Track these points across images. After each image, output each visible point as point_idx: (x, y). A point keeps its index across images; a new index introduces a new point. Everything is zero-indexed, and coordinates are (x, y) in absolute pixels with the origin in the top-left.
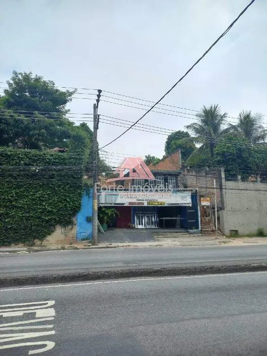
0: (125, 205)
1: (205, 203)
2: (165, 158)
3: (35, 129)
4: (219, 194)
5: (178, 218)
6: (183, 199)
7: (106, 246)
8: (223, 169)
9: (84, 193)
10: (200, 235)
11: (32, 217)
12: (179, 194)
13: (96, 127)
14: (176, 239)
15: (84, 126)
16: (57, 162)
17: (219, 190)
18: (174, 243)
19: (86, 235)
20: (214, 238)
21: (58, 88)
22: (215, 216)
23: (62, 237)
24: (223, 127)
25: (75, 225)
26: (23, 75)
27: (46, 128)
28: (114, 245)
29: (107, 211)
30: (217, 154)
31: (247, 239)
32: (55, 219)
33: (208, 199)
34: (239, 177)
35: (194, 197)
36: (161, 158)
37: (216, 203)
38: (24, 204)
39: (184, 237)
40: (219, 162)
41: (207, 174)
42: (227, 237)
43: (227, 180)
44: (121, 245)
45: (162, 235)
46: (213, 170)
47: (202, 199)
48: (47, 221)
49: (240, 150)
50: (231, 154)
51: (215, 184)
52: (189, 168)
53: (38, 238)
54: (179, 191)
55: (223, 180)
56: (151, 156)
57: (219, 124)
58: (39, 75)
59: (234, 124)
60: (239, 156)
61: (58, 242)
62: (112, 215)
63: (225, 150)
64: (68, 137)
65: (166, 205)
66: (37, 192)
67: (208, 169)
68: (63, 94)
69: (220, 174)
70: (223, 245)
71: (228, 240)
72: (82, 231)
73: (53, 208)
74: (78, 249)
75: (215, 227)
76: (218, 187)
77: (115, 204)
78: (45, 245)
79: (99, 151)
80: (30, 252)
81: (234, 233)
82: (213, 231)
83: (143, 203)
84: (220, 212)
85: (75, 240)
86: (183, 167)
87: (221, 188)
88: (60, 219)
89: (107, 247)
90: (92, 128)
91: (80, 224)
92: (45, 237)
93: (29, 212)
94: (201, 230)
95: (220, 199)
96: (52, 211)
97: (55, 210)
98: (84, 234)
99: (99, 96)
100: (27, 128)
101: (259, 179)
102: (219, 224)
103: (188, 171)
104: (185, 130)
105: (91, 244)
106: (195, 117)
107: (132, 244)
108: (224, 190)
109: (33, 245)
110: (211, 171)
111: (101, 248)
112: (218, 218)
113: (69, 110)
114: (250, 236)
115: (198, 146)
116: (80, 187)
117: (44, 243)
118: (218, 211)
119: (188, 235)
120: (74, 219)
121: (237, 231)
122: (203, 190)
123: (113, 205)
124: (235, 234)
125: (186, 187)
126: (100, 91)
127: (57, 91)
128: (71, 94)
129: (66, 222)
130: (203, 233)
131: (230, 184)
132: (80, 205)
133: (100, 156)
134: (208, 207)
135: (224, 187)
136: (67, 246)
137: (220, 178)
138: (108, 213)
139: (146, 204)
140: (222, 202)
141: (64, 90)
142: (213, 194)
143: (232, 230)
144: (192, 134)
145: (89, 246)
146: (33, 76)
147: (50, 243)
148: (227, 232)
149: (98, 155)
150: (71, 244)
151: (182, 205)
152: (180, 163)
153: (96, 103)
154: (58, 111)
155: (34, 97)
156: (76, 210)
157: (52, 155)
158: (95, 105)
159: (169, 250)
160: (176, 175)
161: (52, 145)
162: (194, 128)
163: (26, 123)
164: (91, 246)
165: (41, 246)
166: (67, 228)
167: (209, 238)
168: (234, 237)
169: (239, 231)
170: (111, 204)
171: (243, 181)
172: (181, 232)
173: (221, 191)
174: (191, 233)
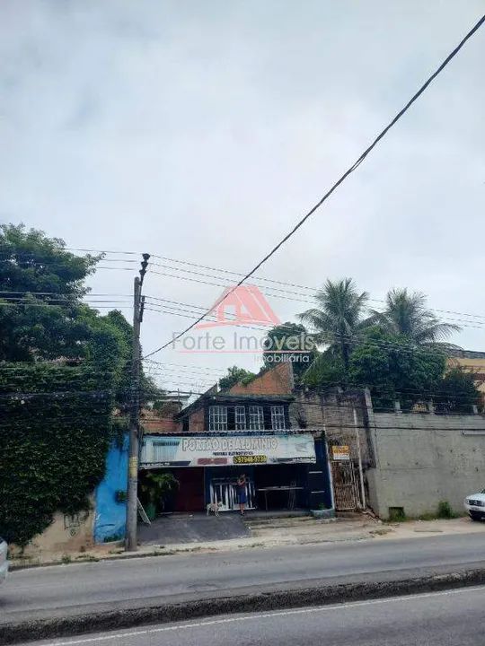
0: (190, 465)
1: (340, 455)
2: (263, 371)
3: (23, 323)
4: (364, 437)
5: (292, 488)
6: (297, 449)
7: (153, 551)
8: (367, 391)
9: (113, 444)
10: (334, 519)
12: (292, 439)
13: (138, 319)
15: (116, 316)
16: (63, 385)
17: (363, 431)
18: (287, 538)
19: (109, 530)
20: (360, 524)
21: (71, 252)
22: (359, 481)
23: (66, 536)
24: (363, 316)
25: (93, 509)
26: (9, 228)
27: (45, 321)
28: (168, 548)
29: (156, 480)
30: (356, 363)
31: (420, 524)
32: (53, 499)
33: (346, 448)
34: (398, 405)
35: (320, 445)
36: (257, 372)
37: (360, 456)
39: (303, 525)
40: (360, 379)
41: (339, 400)
42: (384, 521)
43: (375, 411)
44: (184, 548)
45: (262, 523)
46: (350, 393)
47: (334, 448)
48: (36, 505)
49: (392, 355)
50: (380, 363)
51: (355, 418)
52: (307, 389)
53: (16, 541)
54: (291, 433)
55: (370, 412)
56: (239, 368)
57: (355, 311)
58: (37, 229)
59: (380, 311)
61: (57, 547)
62: (165, 486)
63: (369, 356)
64: (86, 336)
65: (269, 462)
66: (20, 444)
67: (340, 391)
68: (81, 261)
69: (363, 401)
70: (378, 538)
71: (386, 527)
72: (106, 521)
73: (49, 476)
74: (97, 561)
75: (362, 503)
76: (362, 424)
77: (172, 463)
78: (30, 554)
79: (143, 362)
81: (397, 512)
82: (358, 511)
83: (225, 460)
84: (369, 473)
85: (92, 541)
86: (298, 388)
87: (366, 426)
88: (63, 498)
89: (156, 554)
90: (130, 320)
91: (104, 506)
92: (30, 537)
94: (336, 510)
95: (365, 446)
96: (46, 483)
97: (52, 482)
98: (109, 528)
99: (145, 264)
100: (9, 322)
101: (432, 408)
102: (367, 496)
103: (307, 395)
104: (298, 322)
105: (123, 549)
106: (314, 300)
107: (206, 545)
108: (373, 431)
110: (347, 393)
111: (144, 555)
112: (366, 484)
113: (90, 289)
114: (425, 517)
115: (322, 349)
116: (105, 432)
117: (29, 550)
118: (364, 471)
119: (312, 522)
120: (91, 498)
121: (401, 509)
122: (337, 430)
123: (168, 466)
124: (398, 515)
125: (303, 424)
126: (146, 257)
127: (69, 255)
128: (93, 261)
129: (76, 504)
130: (341, 515)
131: (383, 419)
132: (103, 466)
133: (145, 370)
134: (346, 463)
135: (371, 424)
136: (74, 555)
137: (364, 408)
138: (157, 483)
139: (230, 462)
140: (371, 453)
141: (81, 255)
142: (353, 437)
143: (392, 508)
144: (311, 329)
145: (119, 553)
146: (26, 231)
147: (40, 551)
148: (384, 512)
149: (141, 369)
150: (83, 549)
151: (299, 461)
152: (292, 381)
153: (139, 276)
154: (69, 291)
155: (26, 266)
156: (95, 478)
157: (53, 372)
158: (136, 279)
159: (277, 553)
160: (285, 404)
161: (55, 352)
162: (313, 318)
163: (7, 312)
164: (124, 554)
165: (20, 557)
166: (75, 516)
167: (350, 525)
168: (396, 521)
169: (405, 509)
170: (163, 463)
171: (404, 412)
172: (299, 516)
173: (368, 432)
174: (318, 518)
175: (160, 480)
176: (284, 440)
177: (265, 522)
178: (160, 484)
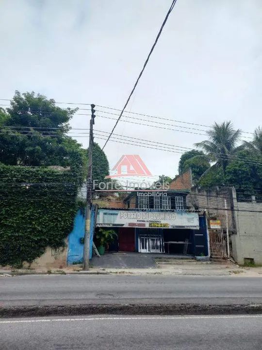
0: (124, 226)
1: (215, 226)
3: (30, 145)
4: (230, 216)
5: (187, 243)
6: (188, 221)
7: (96, 272)
8: (234, 190)
9: (79, 212)
10: (209, 262)
11: (21, 236)
12: (186, 215)
14: (181, 267)
16: (51, 179)
17: (230, 212)
18: (176, 271)
19: (78, 258)
20: (226, 266)
22: (226, 242)
23: (52, 260)
24: (238, 144)
25: (67, 246)
26: (27, 95)
28: (108, 270)
29: (104, 233)
30: (229, 172)
32: (45, 240)
33: (219, 222)
34: (254, 198)
35: (202, 220)
37: (227, 227)
38: (13, 223)
39: (190, 265)
40: (231, 181)
41: (218, 194)
42: (240, 266)
43: (238, 201)
44: (115, 271)
45: (165, 261)
46: (223, 190)
47: (211, 221)
48: (37, 242)
49: (253, 167)
50: (244, 172)
51: (226, 205)
52: (200, 187)
53: (27, 260)
55: (235, 201)
57: (233, 139)
58: (41, 94)
59: (249, 141)
60: (254, 175)
61: (47, 265)
62: (109, 236)
63: (237, 168)
65: (170, 227)
66: (28, 210)
67: (218, 189)
68: (65, 112)
69: (231, 194)
70: (233, 275)
71: (240, 269)
72: (75, 253)
73: (43, 228)
74: (65, 274)
75: (227, 254)
76: (230, 208)
77: (114, 225)
78: (34, 267)
80: (13, 275)
81: (249, 261)
82: (224, 258)
83: (144, 225)
84: (232, 237)
85: (66, 263)
87: (232, 209)
88: (50, 240)
89: (98, 273)
91: (73, 245)
92: (34, 259)
93: (18, 232)
94: (211, 257)
95: (231, 222)
96: (41, 231)
97: (45, 230)
98: (76, 257)
100: (23, 145)
102: (231, 250)
103: (199, 191)
105: (82, 269)
107: (127, 270)
108: (236, 212)
109: (20, 267)
111: (91, 273)
112: (231, 244)
113: (71, 128)
116: (73, 206)
117: (33, 265)
118: (230, 235)
119: (195, 263)
120: (65, 241)
121: (252, 259)
123: (111, 226)
124: (250, 263)
125: (196, 207)
127: (59, 109)
129: (58, 244)
130: (213, 260)
131: (243, 205)
132: (72, 224)
134: (218, 231)
135: (235, 208)
136: (53, 270)
137: (232, 199)
138: (105, 235)
139: (147, 226)
140: (234, 225)
142: (224, 216)
143: (246, 258)
145: (78, 271)
146: (35, 96)
147: (39, 266)
148: (241, 260)
150: (61, 267)
151: (188, 228)
152: (191, 182)
156: (68, 230)
160: (184, 195)
162: (205, 146)
163: (21, 139)
164: (81, 272)
165: (29, 268)
166: (57, 250)
167: (218, 266)
168: (248, 266)
169: (255, 260)
170: (109, 224)
171: (258, 202)
172: (187, 259)
173: (233, 213)
174: (199, 260)
175: (107, 234)
176: (180, 215)
177: (167, 261)
178: (106, 236)
